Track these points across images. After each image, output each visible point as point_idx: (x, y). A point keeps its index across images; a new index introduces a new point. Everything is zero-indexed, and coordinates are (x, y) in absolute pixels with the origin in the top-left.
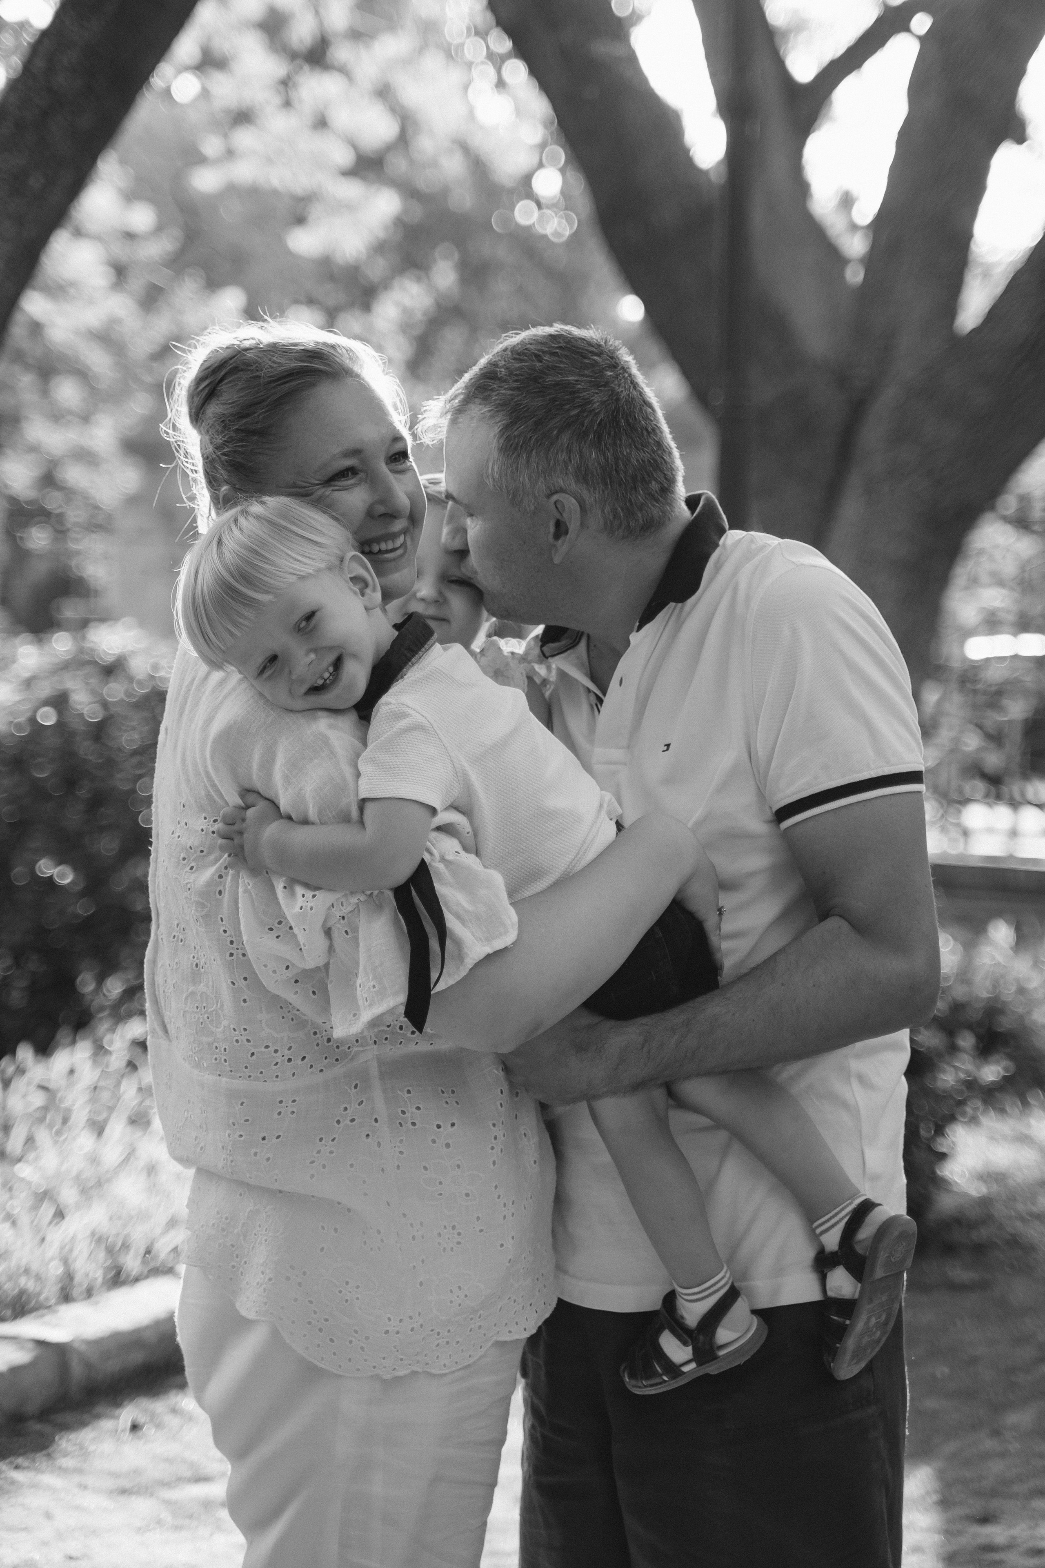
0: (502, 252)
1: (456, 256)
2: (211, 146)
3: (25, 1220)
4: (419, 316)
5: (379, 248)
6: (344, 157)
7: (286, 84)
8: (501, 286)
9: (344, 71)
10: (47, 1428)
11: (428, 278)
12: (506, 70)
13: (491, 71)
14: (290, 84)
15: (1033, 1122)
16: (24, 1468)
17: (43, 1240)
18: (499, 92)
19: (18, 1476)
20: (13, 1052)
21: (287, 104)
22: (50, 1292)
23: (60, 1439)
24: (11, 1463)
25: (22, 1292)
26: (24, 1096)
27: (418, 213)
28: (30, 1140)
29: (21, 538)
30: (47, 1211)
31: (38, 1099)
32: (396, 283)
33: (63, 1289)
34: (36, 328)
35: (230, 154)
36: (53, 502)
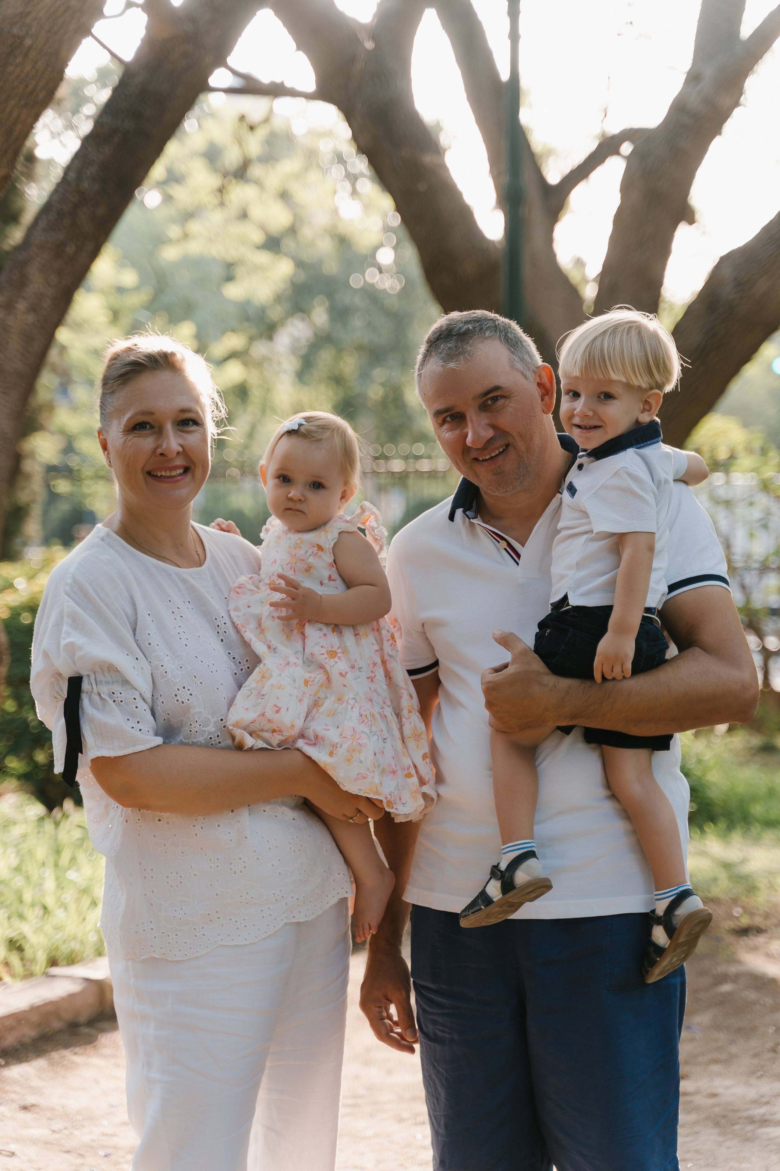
0: (358, 301)
1: (327, 304)
2: (174, 231)
3: (72, 907)
4: (304, 342)
5: (278, 299)
6: (258, 237)
7: (221, 190)
8: (357, 322)
9: (258, 183)
10: (92, 1031)
11: (310, 319)
12: (358, 184)
13: (348, 186)
14: (224, 191)
15: (707, 842)
16: (80, 1055)
17: (84, 919)
18: (353, 199)
19: (76, 1059)
20: (61, 805)
21: (222, 204)
22: (89, 951)
23: (101, 1037)
24: (71, 1051)
25: (72, 951)
26: (68, 832)
27: (302, 277)
28: (73, 859)
29: (54, 486)
30: (86, 901)
31: (77, 834)
32: (289, 321)
33: (97, 950)
34: (63, 349)
35: (186, 236)
36: (74, 462)
